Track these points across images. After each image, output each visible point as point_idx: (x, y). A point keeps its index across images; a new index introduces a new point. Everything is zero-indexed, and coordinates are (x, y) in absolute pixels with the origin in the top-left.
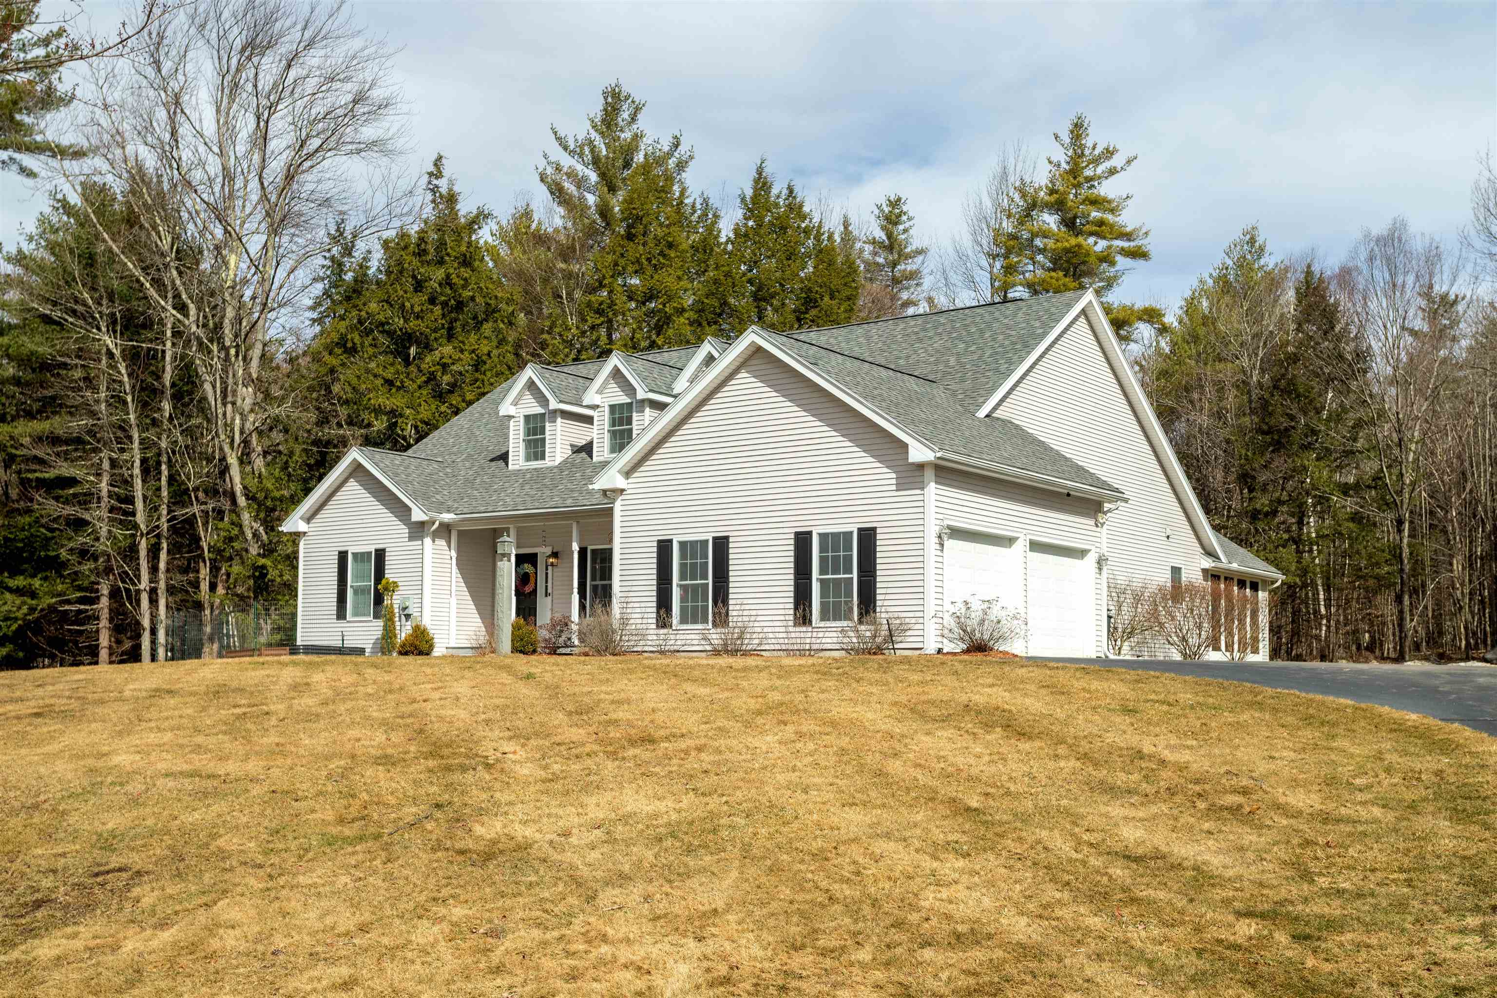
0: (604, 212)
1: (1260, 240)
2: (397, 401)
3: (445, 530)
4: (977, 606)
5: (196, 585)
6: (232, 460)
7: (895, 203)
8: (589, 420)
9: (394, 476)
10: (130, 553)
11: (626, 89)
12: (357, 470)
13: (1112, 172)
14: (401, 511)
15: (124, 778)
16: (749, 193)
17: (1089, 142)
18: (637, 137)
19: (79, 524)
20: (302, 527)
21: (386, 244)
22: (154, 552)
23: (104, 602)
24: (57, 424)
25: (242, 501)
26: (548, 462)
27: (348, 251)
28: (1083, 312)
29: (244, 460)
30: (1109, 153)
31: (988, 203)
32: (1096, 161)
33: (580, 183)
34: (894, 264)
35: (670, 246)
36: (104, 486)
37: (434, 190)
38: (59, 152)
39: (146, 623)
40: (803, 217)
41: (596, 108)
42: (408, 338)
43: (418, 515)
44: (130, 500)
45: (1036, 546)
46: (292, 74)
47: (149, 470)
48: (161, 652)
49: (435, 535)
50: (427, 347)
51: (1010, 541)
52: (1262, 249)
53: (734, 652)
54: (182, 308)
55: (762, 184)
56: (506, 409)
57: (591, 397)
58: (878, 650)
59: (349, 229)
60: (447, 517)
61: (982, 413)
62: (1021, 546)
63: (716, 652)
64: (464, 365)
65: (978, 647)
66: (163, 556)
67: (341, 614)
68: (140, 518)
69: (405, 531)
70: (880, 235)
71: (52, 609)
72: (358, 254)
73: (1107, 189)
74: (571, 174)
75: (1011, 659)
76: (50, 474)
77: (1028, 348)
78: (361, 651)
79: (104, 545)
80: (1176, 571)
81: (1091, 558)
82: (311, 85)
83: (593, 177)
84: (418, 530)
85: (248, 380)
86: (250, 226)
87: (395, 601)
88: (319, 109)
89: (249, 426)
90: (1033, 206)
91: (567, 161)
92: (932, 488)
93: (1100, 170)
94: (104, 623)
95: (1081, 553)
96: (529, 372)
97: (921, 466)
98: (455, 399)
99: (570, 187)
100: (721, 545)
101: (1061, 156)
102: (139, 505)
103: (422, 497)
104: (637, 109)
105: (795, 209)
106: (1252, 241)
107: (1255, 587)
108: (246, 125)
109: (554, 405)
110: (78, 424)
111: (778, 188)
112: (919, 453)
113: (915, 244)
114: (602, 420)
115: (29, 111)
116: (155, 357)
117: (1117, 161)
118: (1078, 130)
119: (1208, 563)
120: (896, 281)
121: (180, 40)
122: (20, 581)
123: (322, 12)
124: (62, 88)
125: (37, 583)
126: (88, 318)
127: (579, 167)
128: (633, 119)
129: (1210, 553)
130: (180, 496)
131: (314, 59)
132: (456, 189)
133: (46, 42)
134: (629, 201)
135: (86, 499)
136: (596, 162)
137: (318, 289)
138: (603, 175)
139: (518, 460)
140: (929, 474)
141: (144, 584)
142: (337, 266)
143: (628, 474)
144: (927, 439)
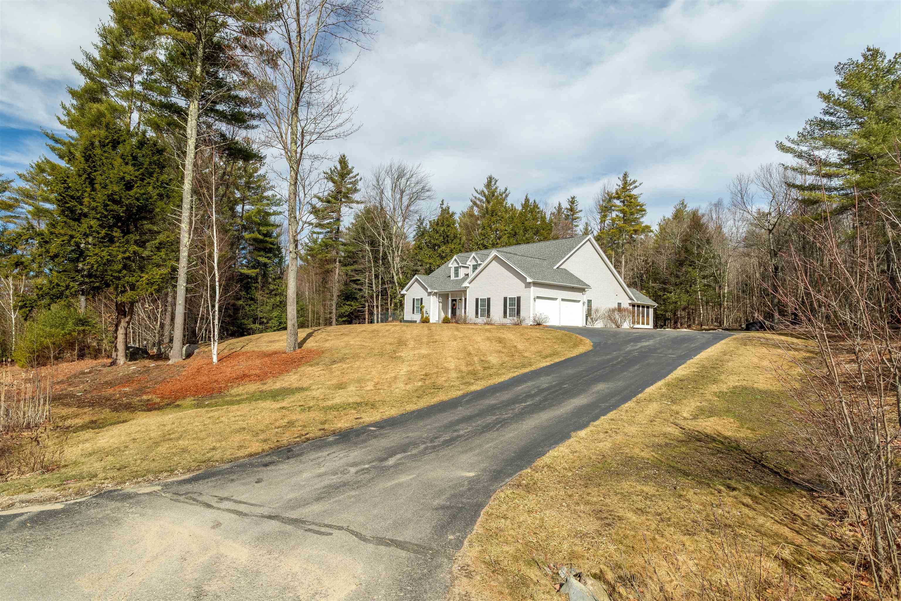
0: (487, 208)
1: (685, 203)
2: (431, 261)
3: (435, 294)
4: (538, 315)
5: (387, 303)
6: (395, 275)
7: (573, 198)
8: (468, 267)
9: (424, 281)
10: (372, 297)
11: (493, 176)
12: (417, 280)
13: (636, 187)
14: (426, 289)
15: (351, 345)
16: (524, 203)
17: (628, 179)
18: (496, 188)
19: (360, 290)
20: (405, 293)
21: (430, 222)
22: (377, 296)
23: (367, 308)
24: (355, 267)
25: (397, 284)
26: (459, 278)
27: (422, 224)
28: (589, 240)
29: (397, 274)
30: (634, 182)
31: (600, 197)
32: (631, 184)
33: (481, 201)
34: (573, 215)
35: (502, 218)
36: (367, 281)
37: (442, 208)
38: (358, 202)
39: (375, 313)
40: (538, 208)
41: (485, 181)
42: (435, 245)
43: (429, 290)
44: (372, 284)
45: (563, 300)
46: (408, 183)
47: (377, 276)
48: (379, 320)
49: (433, 295)
50: (439, 247)
51: (556, 299)
52: (686, 206)
53: (488, 324)
54: (383, 239)
55: (527, 200)
56: (450, 265)
57: (468, 263)
58: (518, 324)
59: (422, 217)
60: (436, 291)
61: (555, 268)
62: (559, 300)
63: (485, 324)
64: (448, 251)
65: (539, 324)
66: (380, 297)
67: (413, 313)
68: (374, 288)
69: (427, 294)
70: (569, 207)
71: (355, 309)
72: (424, 225)
73: (634, 192)
74: (479, 199)
75: (547, 326)
76: (354, 279)
77: (570, 250)
78: (415, 322)
79: (366, 295)
80: (619, 304)
81: (581, 303)
82: (413, 185)
83: (484, 199)
84: (430, 294)
85: (398, 256)
86: (399, 219)
87: (424, 310)
88: (414, 190)
89: (399, 266)
90: (611, 198)
91: (478, 196)
92: (532, 288)
93: (631, 187)
94: (367, 313)
95: (579, 301)
96: (455, 257)
97: (530, 283)
98: (445, 259)
99: (478, 202)
100: (489, 299)
101: (620, 183)
102: (374, 286)
103: (431, 286)
104: (496, 181)
105: (536, 206)
106: (683, 203)
107: (648, 307)
108: (398, 196)
109: (460, 265)
110: (361, 267)
111: (531, 201)
112: (529, 280)
113: (579, 208)
114: (471, 268)
115: (351, 193)
116: (378, 251)
117: (637, 184)
118: (625, 175)
119: (630, 302)
120: (573, 219)
121: (383, 177)
122: (349, 303)
123: (415, 168)
124: (358, 188)
125: (352, 303)
126: (362, 242)
127: (481, 197)
128: (495, 184)
129: (631, 299)
130: (383, 283)
131: (413, 179)
132: (449, 205)
133: (355, 177)
134: (492, 207)
135: (362, 284)
136: (485, 196)
137: (415, 233)
138: (487, 199)
139: (453, 277)
140: (532, 284)
141: (375, 304)
142: (419, 227)
143: (470, 283)
144: (530, 276)
